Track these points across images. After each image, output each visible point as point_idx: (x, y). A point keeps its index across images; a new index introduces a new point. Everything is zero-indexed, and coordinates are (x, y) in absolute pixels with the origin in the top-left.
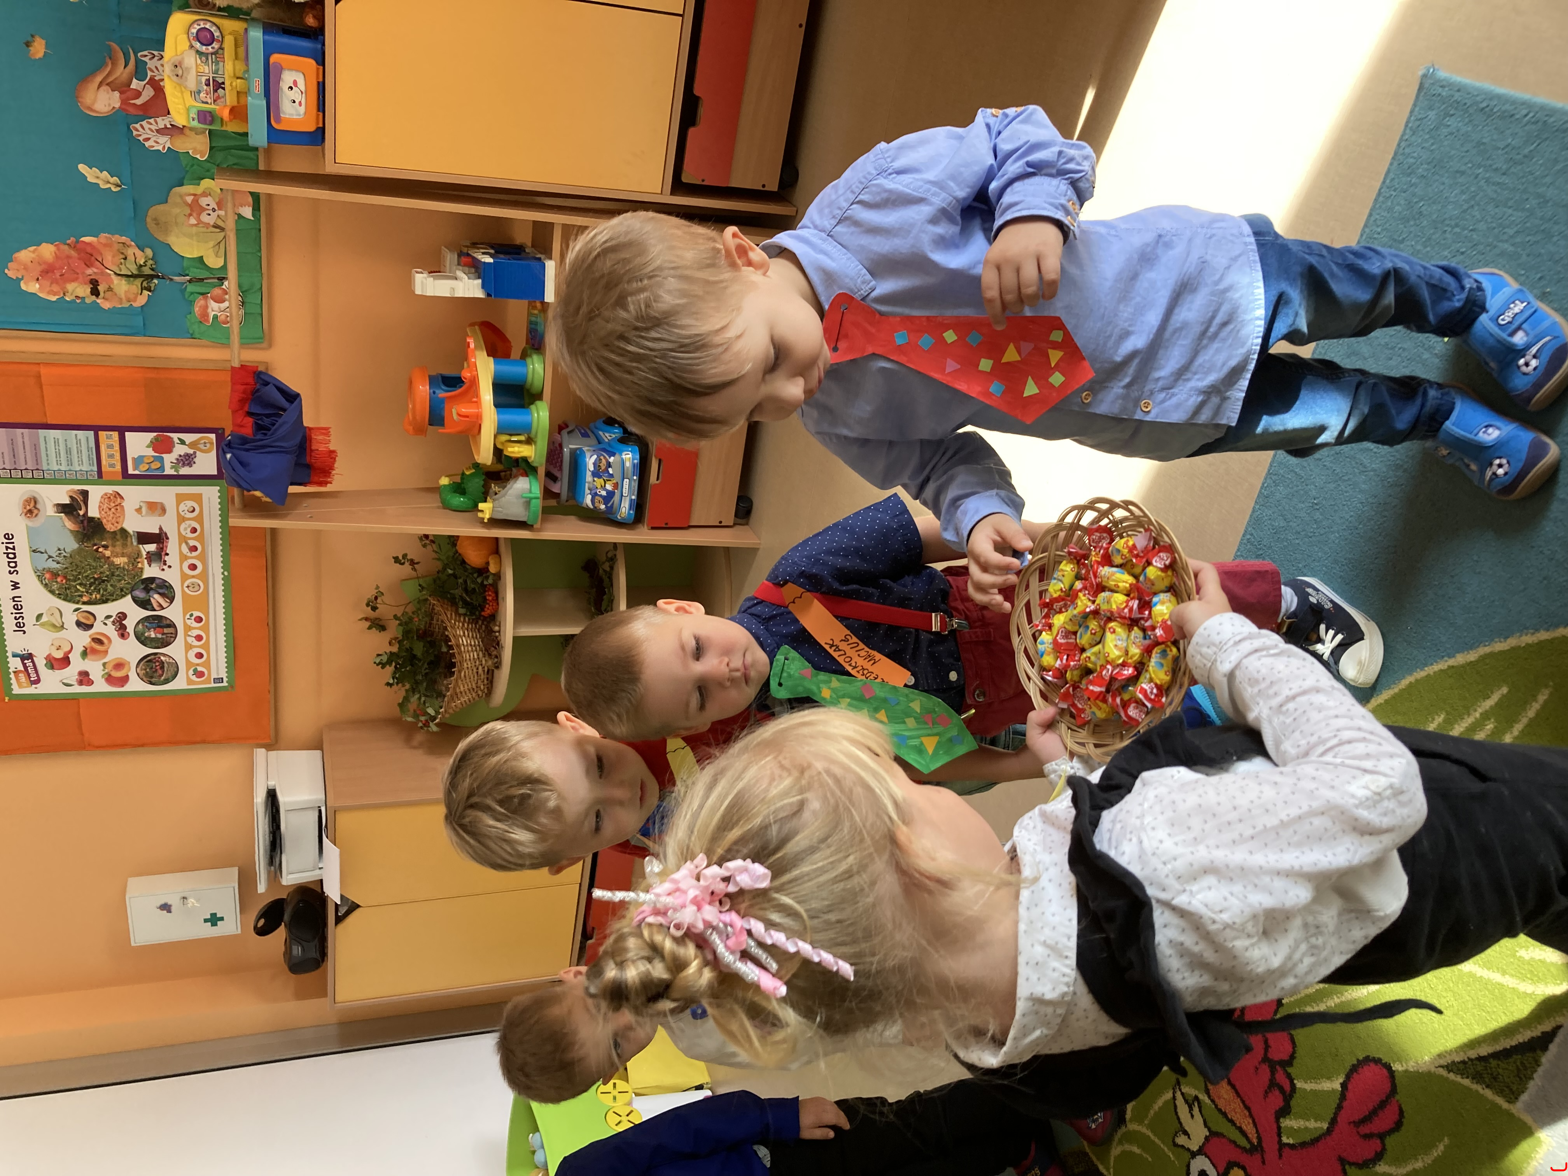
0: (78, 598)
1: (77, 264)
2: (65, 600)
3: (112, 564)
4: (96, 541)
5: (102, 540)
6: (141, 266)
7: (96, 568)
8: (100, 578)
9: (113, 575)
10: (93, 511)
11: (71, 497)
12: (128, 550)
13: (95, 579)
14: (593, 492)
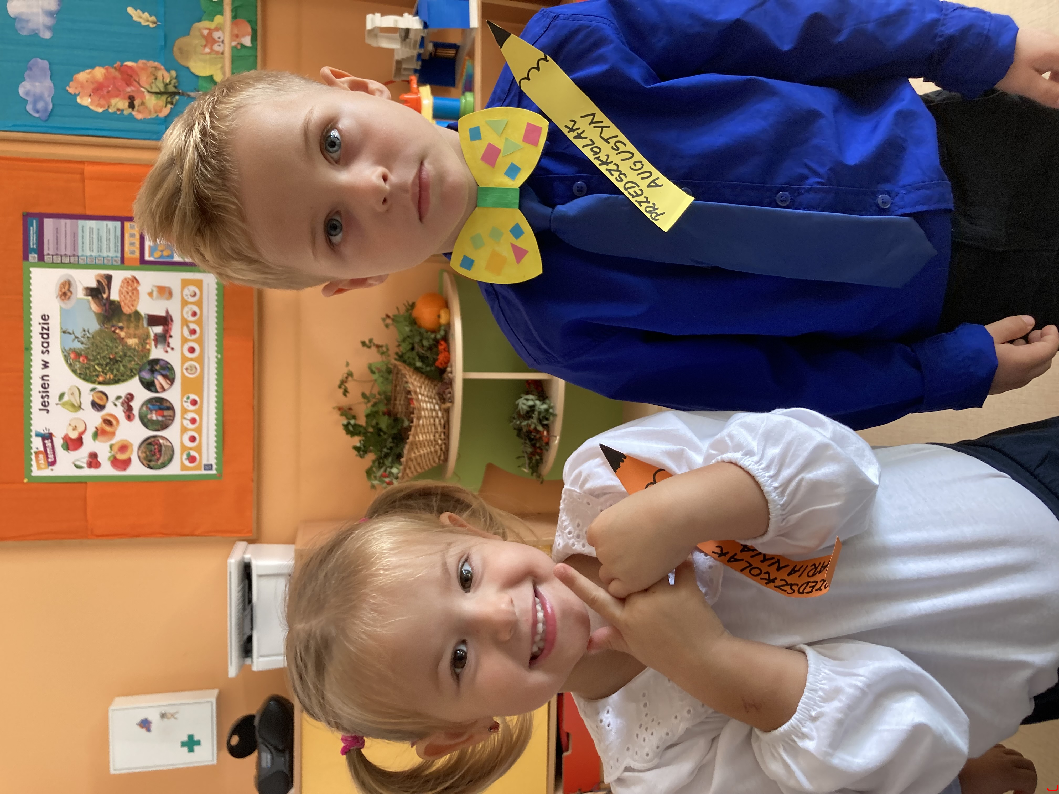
0: (95, 378)
1: (120, 83)
2: (85, 379)
3: (125, 345)
4: (114, 323)
5: (119, 321)
6: (167, 85)
7: (111, 348)
8: (115, 359)
9: (125, 355)
10: (115, 296)
11: (99, 282)
12: (139, 332)
13: (110, 359)
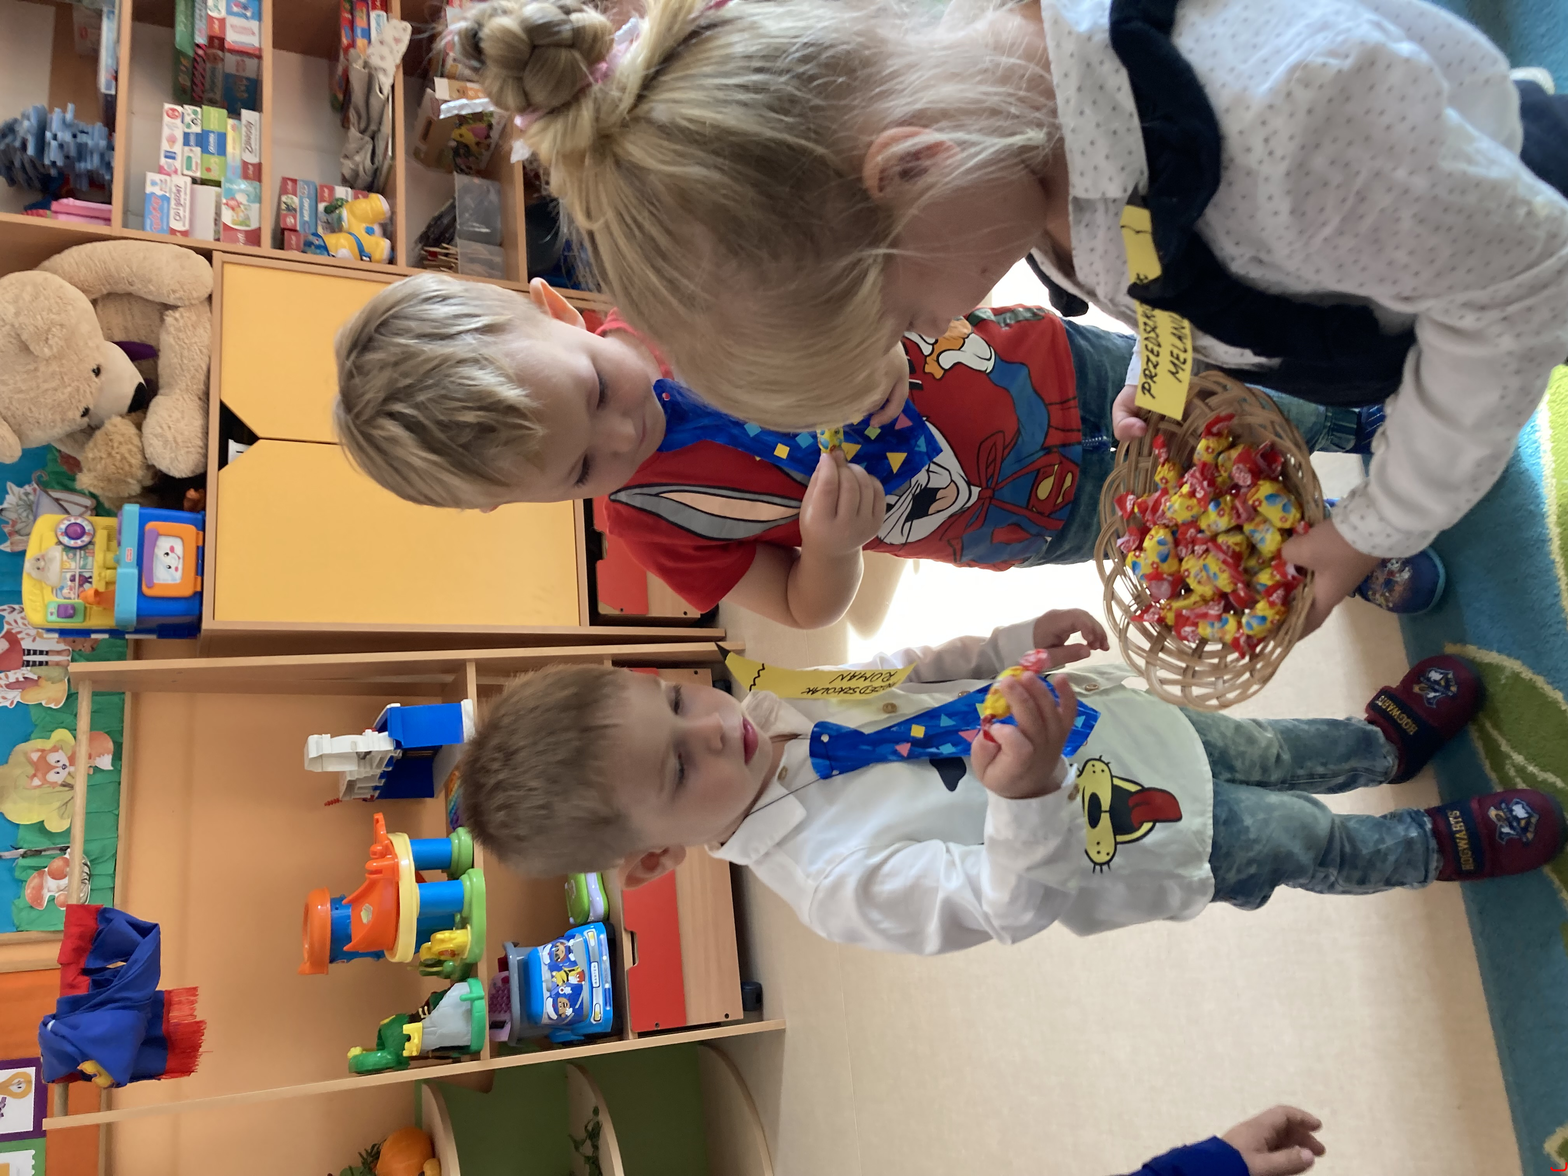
14: (554, 993)
